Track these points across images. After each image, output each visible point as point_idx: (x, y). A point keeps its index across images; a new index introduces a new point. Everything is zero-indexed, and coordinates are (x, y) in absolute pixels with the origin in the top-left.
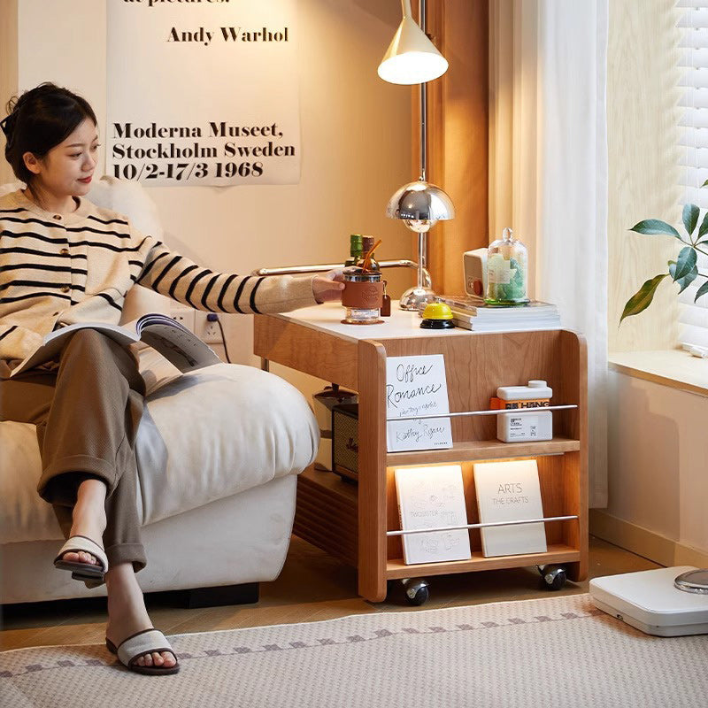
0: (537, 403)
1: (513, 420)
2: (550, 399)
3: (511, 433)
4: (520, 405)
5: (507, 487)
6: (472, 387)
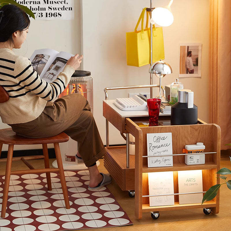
0: (199, 151)
1: (190, 157)
2: (204, 150)
3: (189, 162)
4: (193, 152)
5: (190, 180)
6: (178, 145)
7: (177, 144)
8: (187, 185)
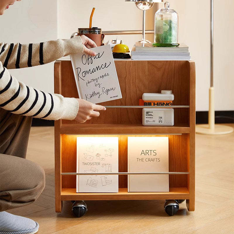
0: (164, 103)
1: (147, 113)
2: (173, 101)
3: (147, 120)
4: (152, 104)
5: (147, 152)
6: (127, 92)
7: (125, 91)
8: (142, 160)
